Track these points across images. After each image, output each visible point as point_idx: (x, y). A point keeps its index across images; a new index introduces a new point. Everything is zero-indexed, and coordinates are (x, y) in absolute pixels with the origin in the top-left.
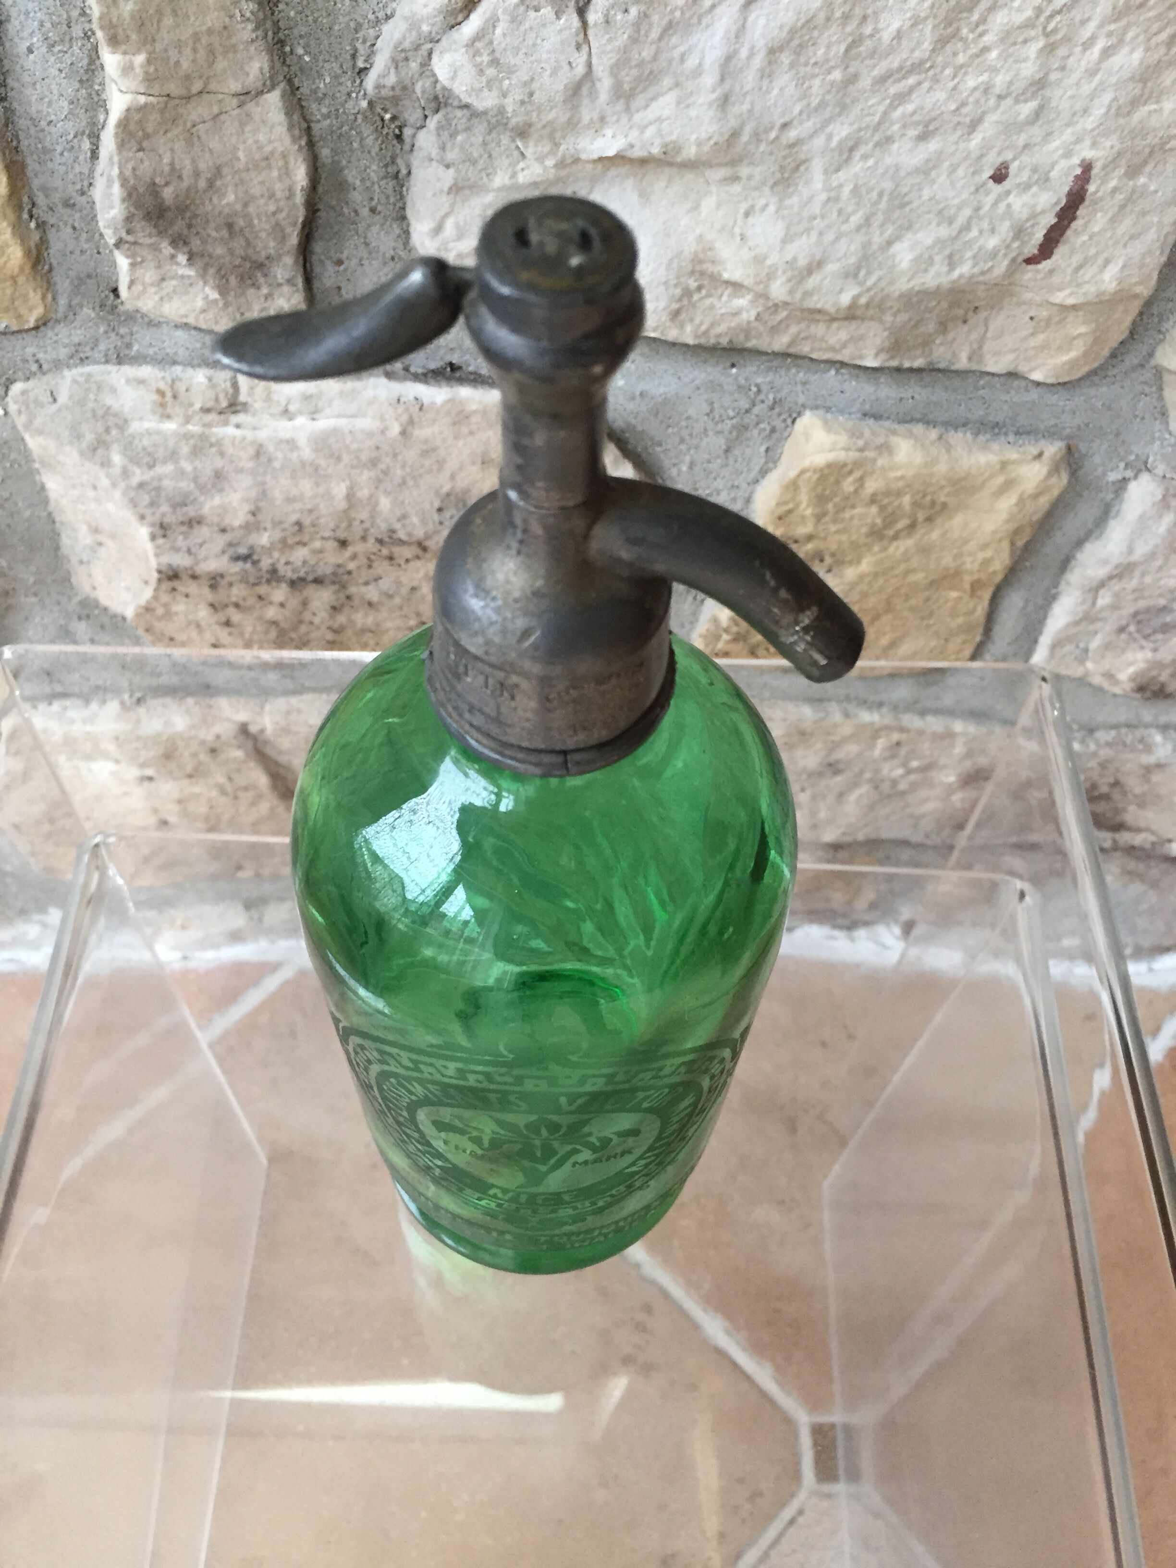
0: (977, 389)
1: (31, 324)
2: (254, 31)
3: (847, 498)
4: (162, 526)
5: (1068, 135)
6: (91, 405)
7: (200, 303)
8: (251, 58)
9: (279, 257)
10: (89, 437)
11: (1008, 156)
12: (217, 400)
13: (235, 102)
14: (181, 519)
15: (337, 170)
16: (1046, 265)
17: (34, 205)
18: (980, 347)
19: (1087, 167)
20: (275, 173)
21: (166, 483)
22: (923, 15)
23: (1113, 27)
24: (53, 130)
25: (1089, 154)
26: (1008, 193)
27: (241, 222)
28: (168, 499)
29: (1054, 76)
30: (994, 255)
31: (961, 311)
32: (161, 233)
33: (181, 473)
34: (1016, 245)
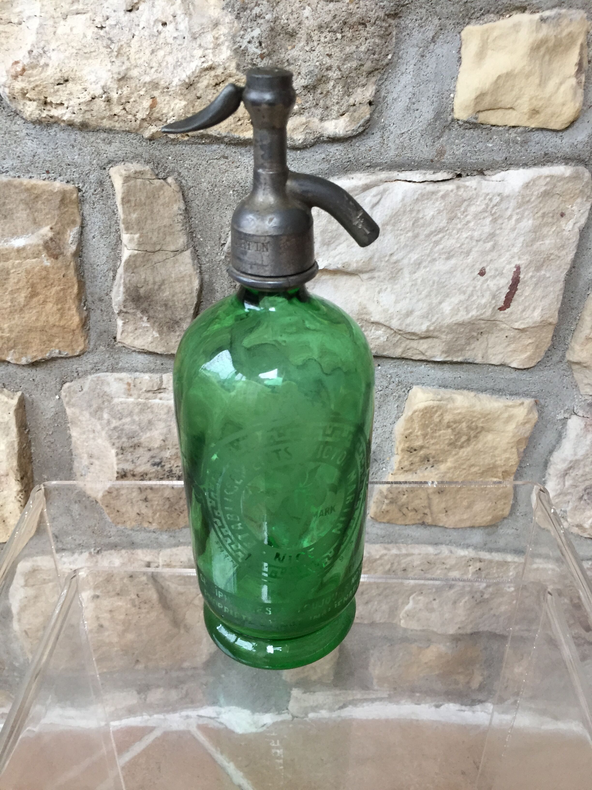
0: (488, 373)
1: (77, 354)
2: (183, 226)
3: (436, 425)
4: (122, 449)
5: (508, 255)
6: (98, 391)
7: (150, 339)
8: (180, 237)
9: (185, 318)
10: (95, 406)
11: (484, 265)
12: (153, 387)
13: (172, 254)
14: (131, 445)
15: (211, 283)
16: (508, 310)
17: (86, 301)
18: (487, 352)
19: (518, 268)
20: (186, 283)
21: (126, 427)
22: (442, 209)
23: (518, 210)
24: (98, 268)
25: (518, 262)
26: (487, 280)
27: (171, 304)
28: (126, 435)
29: (498, 232)
30: (485, 306)
31: (475, 334)
32: (137, 308)
33: (133, 422)
34: (493, 302)
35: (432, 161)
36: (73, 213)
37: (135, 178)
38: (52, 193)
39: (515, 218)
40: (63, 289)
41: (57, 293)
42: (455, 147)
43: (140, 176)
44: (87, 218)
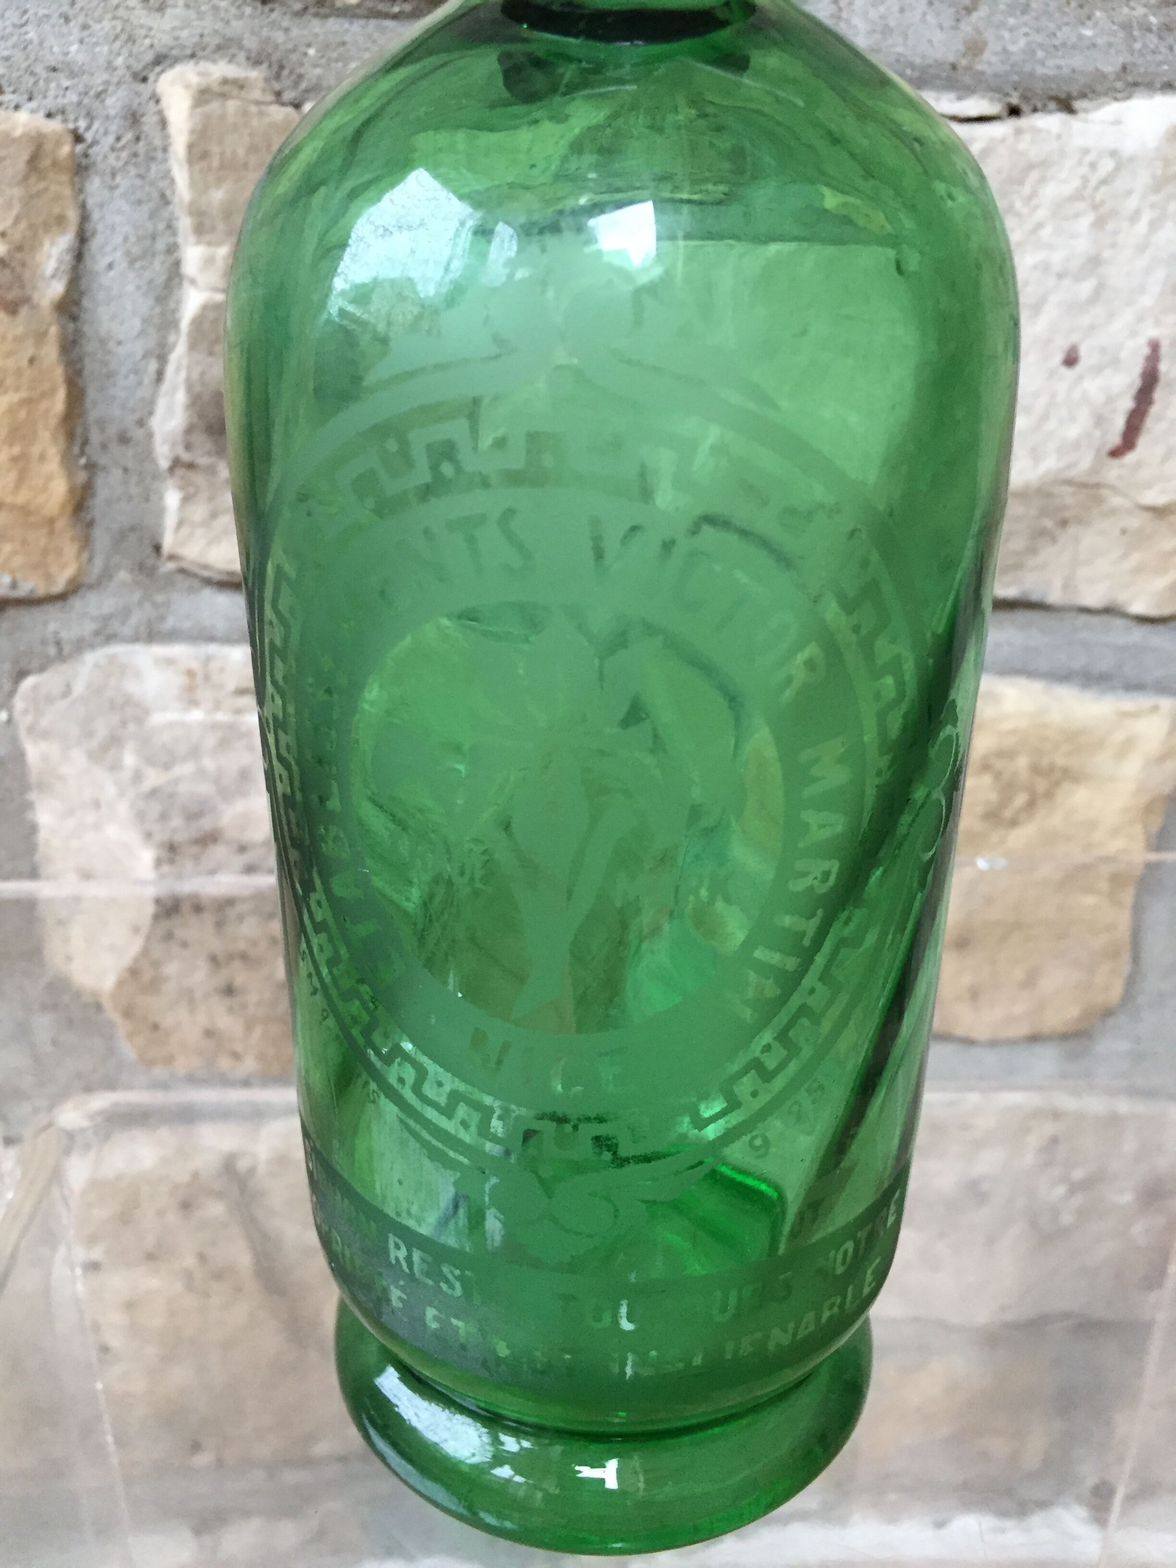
0: (1074, 631)
1: (59, 586)
4: (171, 847)
5: (1127, 316)
6: (110, 693)
10: (102, 729)
11: (1074, 338)
14: (194, 835)
16: (1130, 458)
17: (86, 441)
18: (1074, 574)
19: (1155, 347)
21: (182, 787)
23: (1154, 198)
24: (120, 350)
25: (1154, 333)
26: (1080, 378)
28: (183, 809)
29: (1107, 254)
30: (1076, 446)
31: (1048, 523)
32: (218, 452)
33: (201, 773)
34: (1097, 433)
35: (954, 67)
36: (57, 198)
37: (224, 96)
39: (1146, 216)
40: (27, 402)
41: (12, 410)
42: (1007, 35)
43: (235, 92)
44: (96, 215)
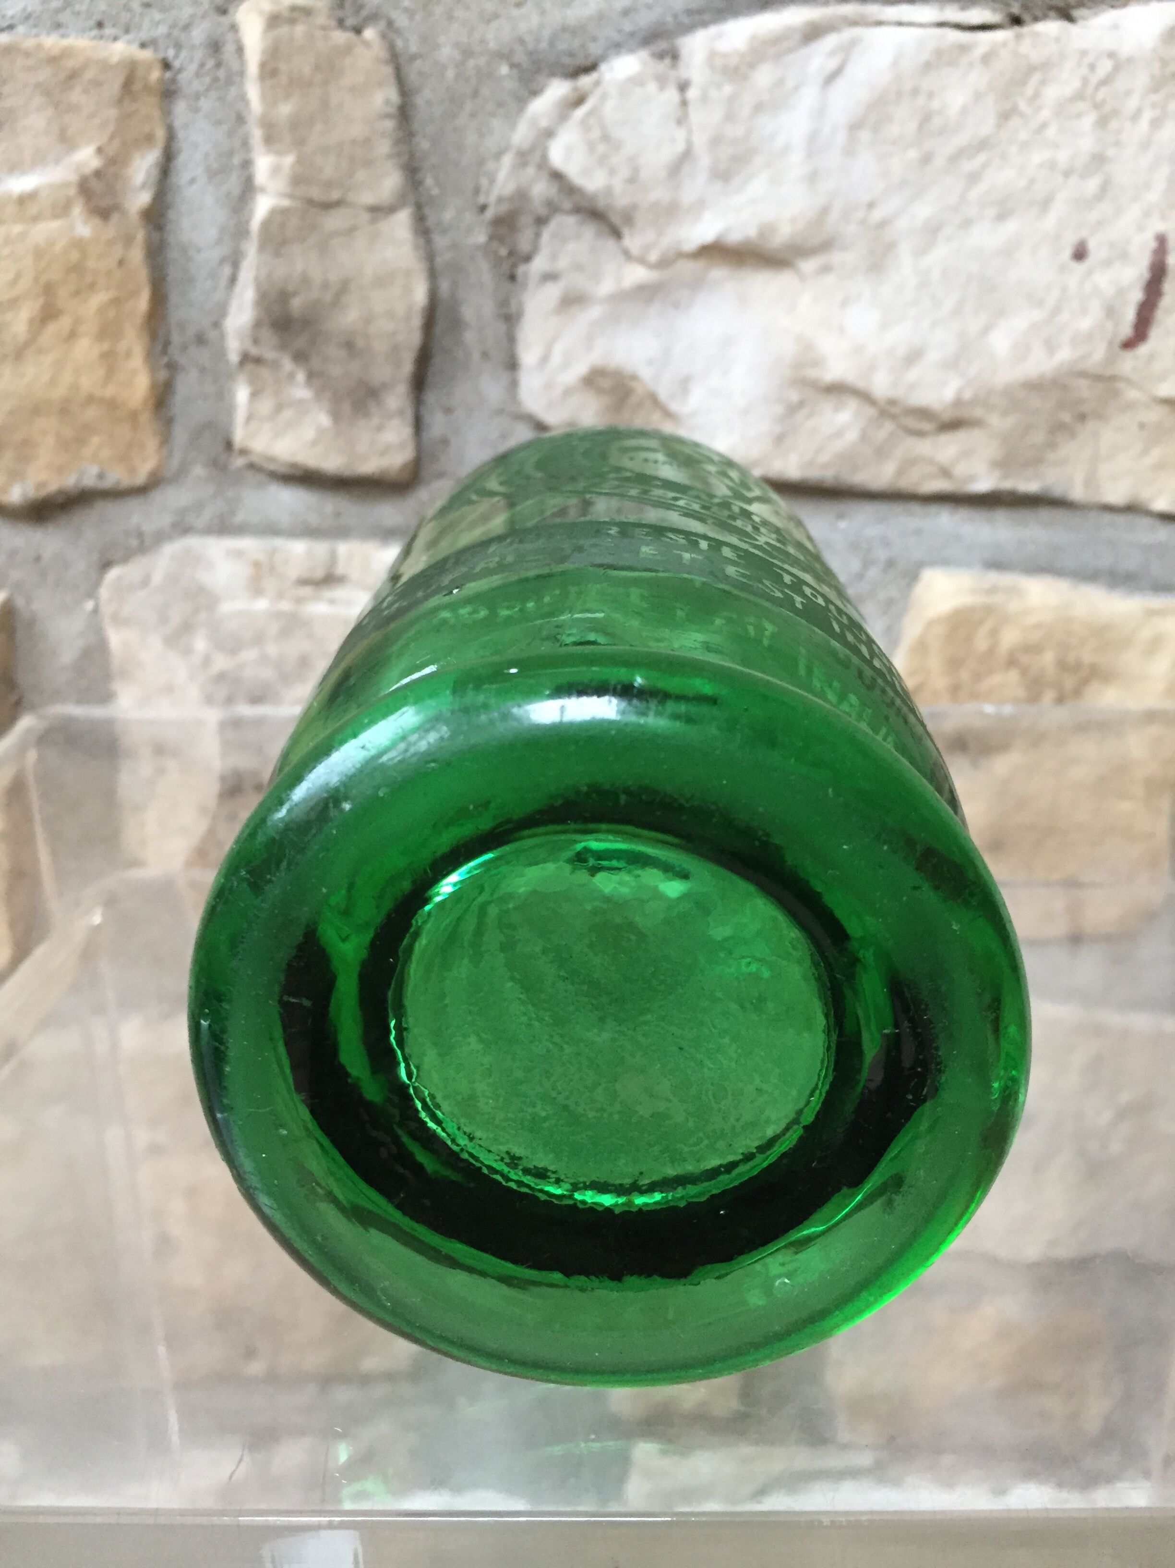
2: (394, 146)
3: (981, 662)
5: (1134, 212)
6: (185, 582)
7: (311, 434)
8: (386, 174)
9: (393, 384)
10: (176, 620)
11: (1083, 233)
12: (313, 571)
13: (367, 216)
15: (454, 305)
16: (1143, 350)
18: (1095, 470)
19: (1162, 241)
20: (397, 291)
21: (247, 672)
22: (983, 89)
23: (1155, 98)
24: (200, 257)
25: (1161, 227)
26: (1090, 272)
27: (360, 343)
29: (1111, 152)
30: (1089, 337)
31: (1066, 417)
32: (283, 346)
33: (264, 659)
34: (1109, 326)
36: (147, 118)
37: (292, 21)
38: (105, 66)
40: (116, 302)
41: (102, 310)
43: (303, 18)
44: (181, 134)
